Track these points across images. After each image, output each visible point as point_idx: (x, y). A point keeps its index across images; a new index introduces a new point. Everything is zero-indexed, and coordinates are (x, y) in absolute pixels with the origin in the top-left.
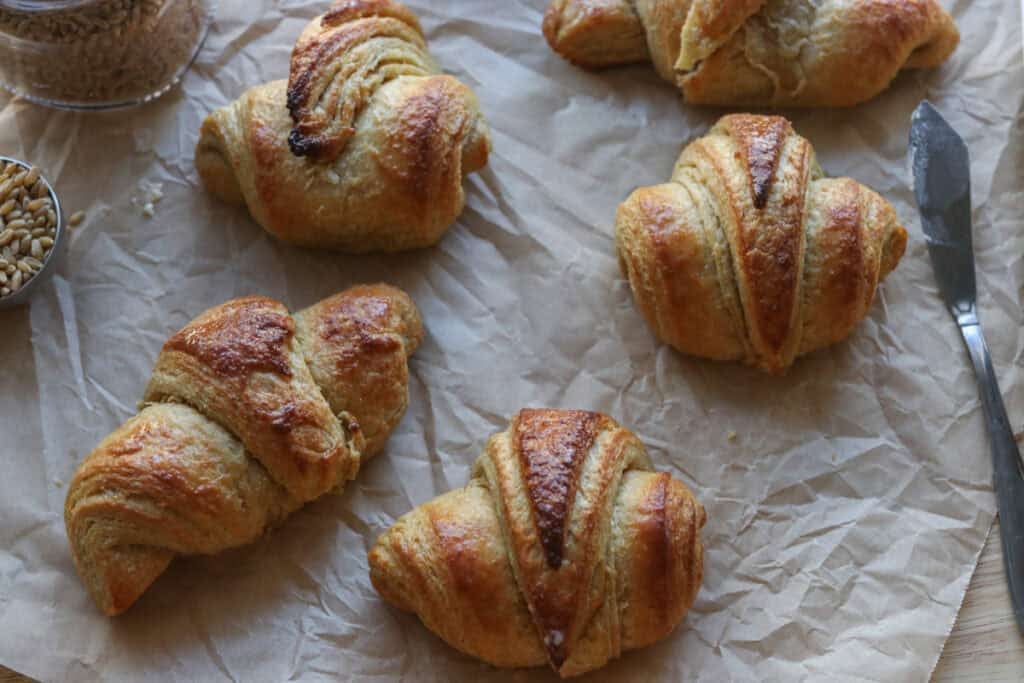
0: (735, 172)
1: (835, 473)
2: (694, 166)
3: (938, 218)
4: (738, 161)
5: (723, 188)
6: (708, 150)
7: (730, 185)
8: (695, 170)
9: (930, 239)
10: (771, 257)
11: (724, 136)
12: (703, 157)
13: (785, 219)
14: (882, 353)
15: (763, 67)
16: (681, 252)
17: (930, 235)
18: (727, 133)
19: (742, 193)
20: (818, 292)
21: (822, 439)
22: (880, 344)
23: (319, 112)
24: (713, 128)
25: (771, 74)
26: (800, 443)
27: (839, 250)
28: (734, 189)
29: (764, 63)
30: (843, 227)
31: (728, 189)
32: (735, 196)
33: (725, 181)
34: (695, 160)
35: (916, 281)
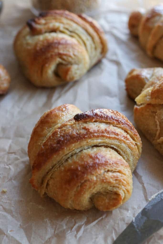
1: (5, 234)
3: (145, 218)
9: (134, 221)
10: (59, 135)
14: (71, 230)
15: (158, 123)
16: (51, 119)
17: (135, 220)
20: (63, 168)
21: (19, 224)
22: (75, 227)
23: (43, 21)
25: (159, 128)
26: (13, 216)
27: (83, 163)
29: (160, 123)
30: (94, 160)
35: (115, 230)
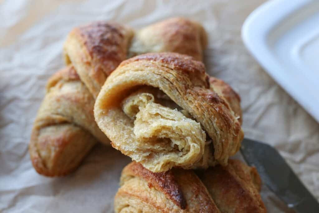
0: (155, 196)
2: (128, 206)
4: (153, 188)
5: (155, 209)
6: (130, 192)
7: (158, 205)
8: (130, 207)
11: (132, 180)
12: (129, 198)
13: (202, 204)
18: (133, 177)
19: (168, 205)
24: (122, 178)
28: (162, 206)
31: (158, 208)
32: (165, 209)
33: (154, 204)
34: (127, 202)
